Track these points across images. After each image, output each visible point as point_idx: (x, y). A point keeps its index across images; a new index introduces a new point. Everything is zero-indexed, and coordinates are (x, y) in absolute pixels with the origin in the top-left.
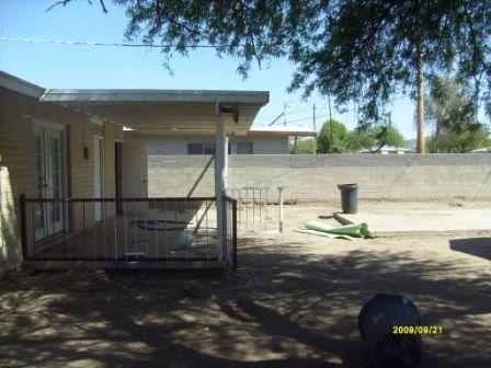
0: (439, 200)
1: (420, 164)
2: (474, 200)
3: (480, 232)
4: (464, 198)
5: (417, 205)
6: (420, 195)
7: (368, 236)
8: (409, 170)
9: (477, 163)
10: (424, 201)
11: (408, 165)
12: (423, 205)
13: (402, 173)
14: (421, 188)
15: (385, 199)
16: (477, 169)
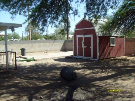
0: (42, 51)
1: (37, 43)
2: (49, 51)
3: (58, 57)
4: (47, 51)
5: (37, 53)
6: (37, 51)
7: (34, 60)
8: (35, 44)
9: (50, 42)
10: (38, 52)
11: (34, 43)
12: (38, 53)
13: (33, 45)
14: (38, 49)
15: (29, 52)
16: (50, 44)
